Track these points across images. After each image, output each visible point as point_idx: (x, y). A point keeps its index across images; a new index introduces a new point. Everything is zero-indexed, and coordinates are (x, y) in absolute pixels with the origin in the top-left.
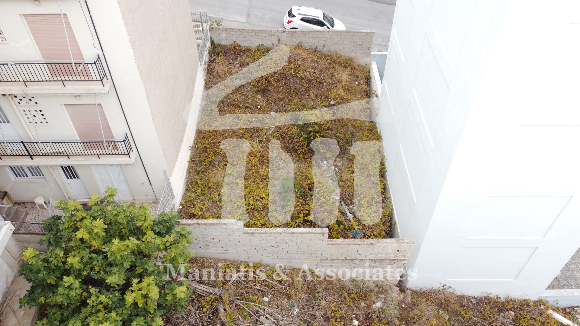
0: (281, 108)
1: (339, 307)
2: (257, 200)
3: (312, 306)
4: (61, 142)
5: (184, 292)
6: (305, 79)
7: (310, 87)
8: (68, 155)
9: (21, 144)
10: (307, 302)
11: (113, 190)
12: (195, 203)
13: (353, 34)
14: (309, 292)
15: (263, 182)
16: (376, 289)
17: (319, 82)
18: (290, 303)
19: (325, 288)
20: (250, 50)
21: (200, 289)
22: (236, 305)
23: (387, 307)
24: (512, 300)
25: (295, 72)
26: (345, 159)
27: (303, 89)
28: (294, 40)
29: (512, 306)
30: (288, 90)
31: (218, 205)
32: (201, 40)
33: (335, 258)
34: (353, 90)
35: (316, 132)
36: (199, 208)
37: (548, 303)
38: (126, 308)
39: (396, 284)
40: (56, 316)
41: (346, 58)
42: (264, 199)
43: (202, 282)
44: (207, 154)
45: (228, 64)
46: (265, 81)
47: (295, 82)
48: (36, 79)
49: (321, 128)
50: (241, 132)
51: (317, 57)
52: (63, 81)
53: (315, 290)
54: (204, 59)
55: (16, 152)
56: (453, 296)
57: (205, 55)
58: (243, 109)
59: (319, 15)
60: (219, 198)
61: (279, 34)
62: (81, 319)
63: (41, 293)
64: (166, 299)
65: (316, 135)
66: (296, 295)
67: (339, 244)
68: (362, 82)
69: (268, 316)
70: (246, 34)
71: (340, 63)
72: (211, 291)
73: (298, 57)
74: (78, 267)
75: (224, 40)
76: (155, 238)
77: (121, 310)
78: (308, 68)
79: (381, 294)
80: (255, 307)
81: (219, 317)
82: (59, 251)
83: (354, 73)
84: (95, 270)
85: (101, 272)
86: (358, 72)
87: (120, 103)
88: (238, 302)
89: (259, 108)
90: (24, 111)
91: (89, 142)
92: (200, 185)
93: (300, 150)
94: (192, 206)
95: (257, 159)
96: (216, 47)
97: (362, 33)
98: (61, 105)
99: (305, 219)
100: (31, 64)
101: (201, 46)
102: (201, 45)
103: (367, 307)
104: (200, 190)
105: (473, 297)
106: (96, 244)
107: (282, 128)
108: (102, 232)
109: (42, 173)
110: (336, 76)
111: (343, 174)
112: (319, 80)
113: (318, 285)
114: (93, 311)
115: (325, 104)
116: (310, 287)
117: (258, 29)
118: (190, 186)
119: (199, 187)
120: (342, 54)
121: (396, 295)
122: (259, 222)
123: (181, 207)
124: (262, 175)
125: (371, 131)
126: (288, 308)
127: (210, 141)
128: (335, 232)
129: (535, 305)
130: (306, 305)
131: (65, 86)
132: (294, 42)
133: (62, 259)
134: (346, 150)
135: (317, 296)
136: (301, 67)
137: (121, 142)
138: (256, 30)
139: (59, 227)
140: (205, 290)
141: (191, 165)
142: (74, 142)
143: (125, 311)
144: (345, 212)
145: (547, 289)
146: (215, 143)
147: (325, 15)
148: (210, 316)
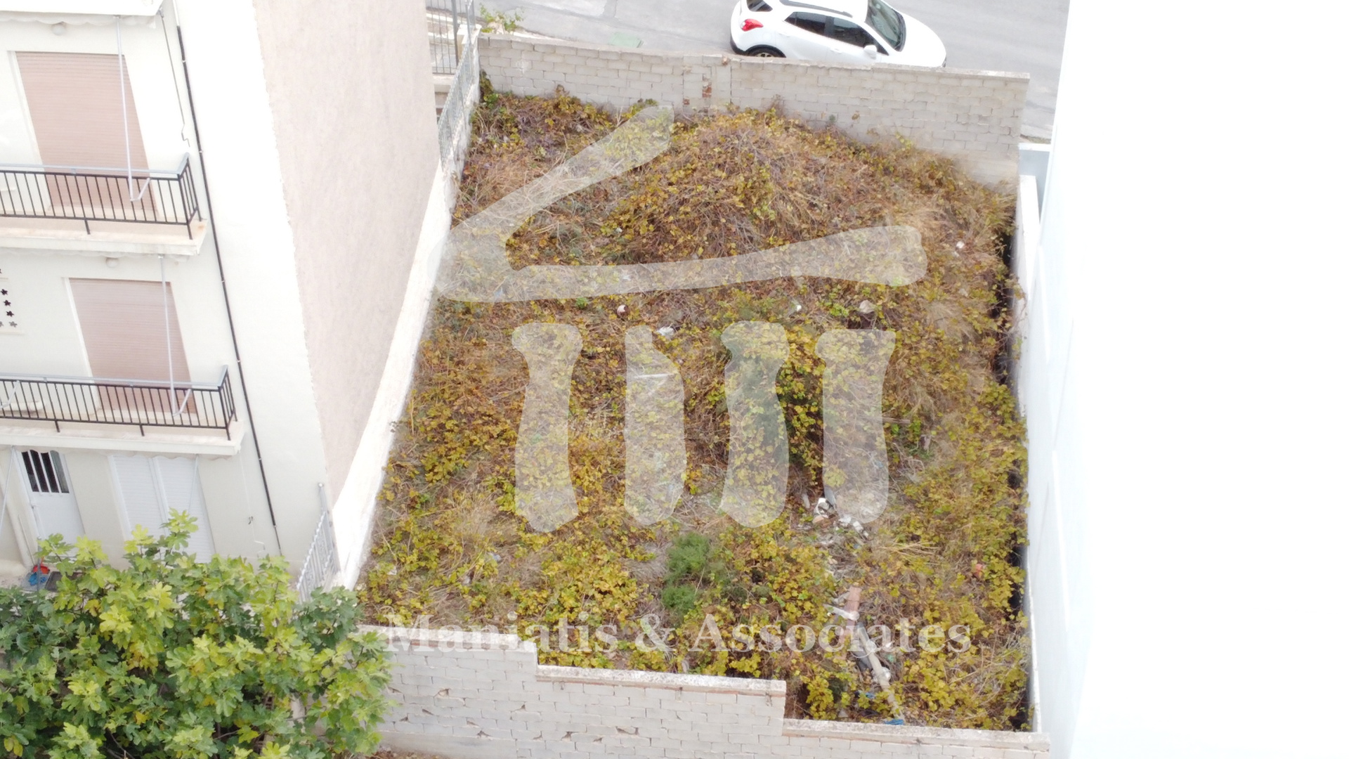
0: (694, 316)
2: (587, 597)
4: (47, 382)
6: (779, 225)
8: (57, 421)
11: (183, 521)
13: (954, 82)
15: (610, 545)
20: (609, 118)
25: (746, 201)
28: (758, 92)
31: (467, 606)
32: (452, 78)
34: (943, 270)
35: (795, 402)
36: (407, 607)
41: (929, 158)
42: (608, 595)
44: (442, 450)
45: (532, 161)
46: (648, 226)
47: (746, 234)
51: (830, 154)
52: (86, 219)
54: (455, 142)
57: (459, 129)
58: (568, 314)
60: (471, 582)
61: (707, 72)
65: (794, 411)
67: (819, 736)
68: (978, 241)
70: (602, 64)
71: (907, 175)
73: (763, 152)
74: (95, 708)
75: (525, 79)
78: (792, 190)
82: (43, 665)
83: (954, 213)
84: (136, 720)
85: (151, 727)
86: (969, 206)
87: (224, 284)
89: (622, 314)
91: (124, 387)
92: (415, 540)
95: (600, 475)
96: (495, 102)
98: (63, 279)
99: (732, 669)
101: (450, 95)
102: (451, 91)
104: (414, 557)
106: (145, 650)
107: (689, 381)
108: (166, 620)
111: (875, 543)
115: (840, 311)
117: (638, 50)
118: (385, 544)
119: (412, 547)
120: (920, 146)
122: (587, 662)
125: (995, 409)
127: (455, 408)
131: (89, 233)
132: (757, 98)
134: (899, 466)
136: (771, 185)
137: (210, 391)
138: (632, 54)
141: (392, 480)
142: (81, 384)
144: (865, 661)
146: (472, 415)
147: (878, 8)
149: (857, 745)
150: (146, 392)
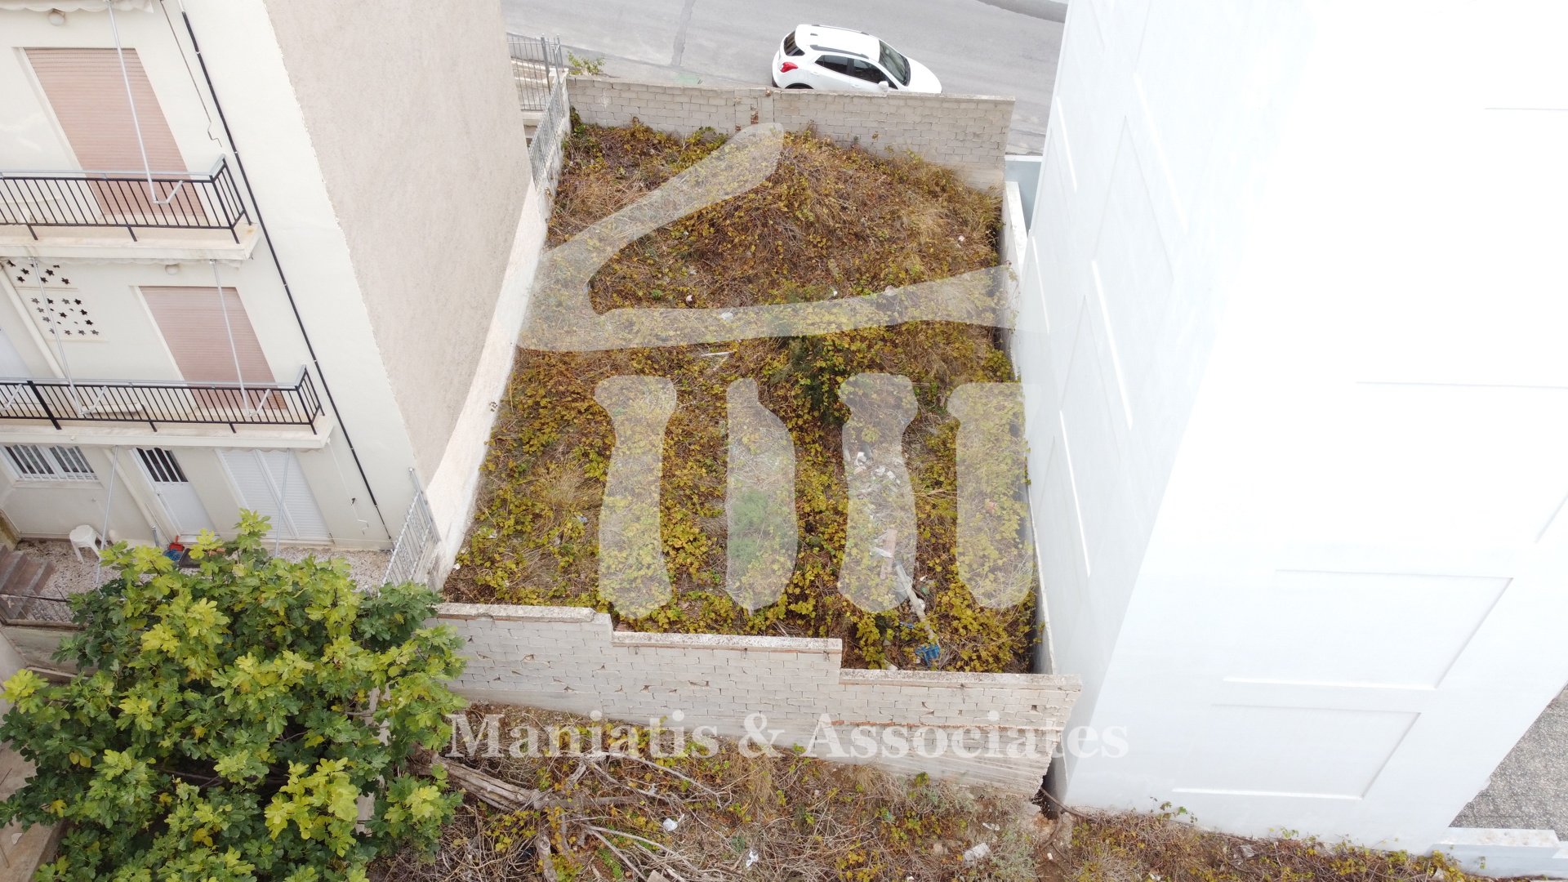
0: (749, 302)
1: (868, 854)
3: (796, 847)
4: (133, 387)
5: (432, 803)
6: (817, 225)
7: (830, 247)
8: (151, 422)
9: (28, 388)
10: (783, 837)
11: (260, 519)
12: (497, 557)
13: (955, 106)
14: (791, 810)
15: (683, 505)
16: (978, 808)
17: (856, 235)
18: (734, 837)
19: (836, 801)
20: (676, 143)
21: (491, 792)
22: (588, 837)
23: (1003, 858)
24: (1353, 853)
25: (790, 205)
26: (918, 446)
27: (811, 252)
28: (795, 118)
29: (1353, 870)
30: (769, 255)
31: (557, 565)
32: (544, 113)
33: (863, 720)
34: (949, 259)
35: (836, 374)
36: (505, 570)
37: (1454, 864)
38: (271, 842)
39: (1033, 797)
40: (89, 853)
41: (934, 169)
42: (681, 551)
43: (500, 772)
44: (537, 425)
45: (613, 179)
46: (709, 229)
47: (791, 234)
48: (60, 220)
49: (852, 361)
50: (635, 365)
51: (856, 167)
52: (129, 227)
53: (806, 805)
54: (548, 164)
55: (15, 407)
56: (1191, 835)
57: (552, 153)
58: (645, 304)
59: (867, 49)
60: (561, 544)
61: (753, 102)
62: (150, 866)
63: (56, 789)
64: (386, 817)
65: (836, 381)
66: (754, 815)
67: (872, 684)
68: (976, 235)
69: (671, 872)
70: (667, 98)
71: (918, 183)
72: (521, 798)
73: (802, 165)
74: (147, 727)
75: (607, 113)
76: (357, 655)
77: (257, 844)
78: (826, 195)
79: (989, 823)
80: (639, 846)
81: (538, 871)
82: (101, 679)
83: (956, 213)
84: (194, 735)
85: (210, 741)
86: (967, 207)
87: (285, 288)
88: (593, 830)
90: (35, 301)
91: (207, 389)
92: (512, 506)
93: (791, 419)
94: (488, 564)
95: (672, 443)
96: (584, 132)
97: (979, 102)
98: (132, 287)
99: (792, 611)
100: (45, 179)
101: (539, 129)
102: (539, 126)
103: (948, 857)
104: (512, 522)
105: (1245, 840)
106: (196, 666)
107: (746, 358)
108: (214, 635)
109: (87, 464)
110: (905, 219)
112: (857, 229)
113: (817, 792)
114: (182, 846)
116: (794, 795)
117: (697, 86)
118: (486, 511)
119: (510, 513)
120: (926, 160)
121: (1032, 827)
122: (663, 614)
123: (458, 567)
124: (682, 484)
125: (995, 371)
126: (729, 851)
127: (549, 387)
128: (871, 649)
129: (1418, 868)
130: (780, 846)
131: (135, 240)
132: (798, 123)
133: (109, 703)
134: (921, 421)
135: (810, 820)
136: (809, 192)
137: (289, 390)
138: (693, 89)
139: (109, 615)
140: (505, 793)
141: (493, 452)
142: (166, 388)
143: (267, 850)
145: (1453, 825)
146: (563, 393)
147: (887, 52)
148: (513, 864)
149: (907, 690)
150: (229, 393)
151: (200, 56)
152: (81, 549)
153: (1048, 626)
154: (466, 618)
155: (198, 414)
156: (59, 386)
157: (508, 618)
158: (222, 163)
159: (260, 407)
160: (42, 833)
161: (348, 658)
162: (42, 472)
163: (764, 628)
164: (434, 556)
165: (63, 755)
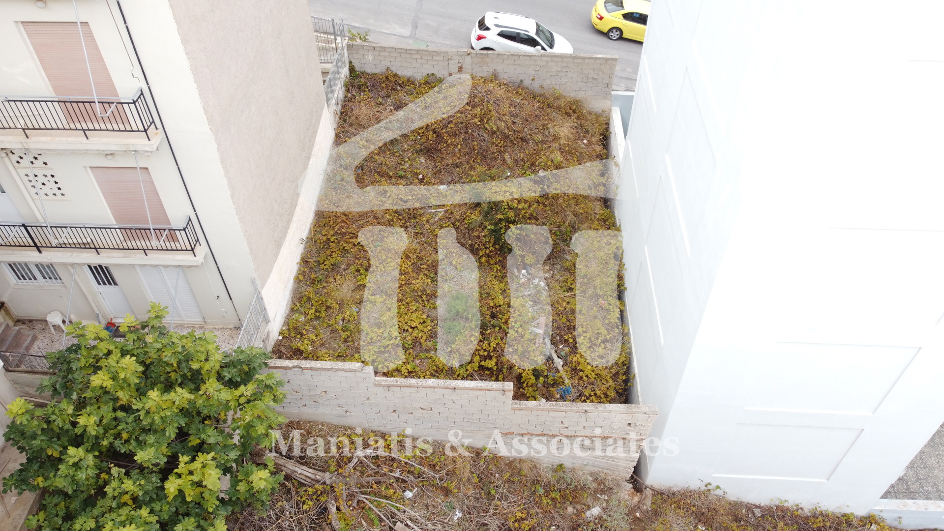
0: (457, 179)
1: (528, 513)
2: (404, 330)
3: (484, 508)
4: (86, 228)
5: (265, 480)
6: (498, 133)
7: (506, 146)
8: (96, 249)
9: (22, 228)
10: (477, 502)
11: (162, 308)
12: (304, 332)
13: (581, 61)
14: (481, 486)
15: (416, 301)
16: (594, 485)
17: (521, 139)
18: (447, 502)
19: (509, 481)
20: (413, 83)
21: (300, 474)
22: (359, 501)
23: (610, 516)
24: (822, 514)
25: (481, 121)
26: (559, 267)
27: (494, 149)
28: (485, 68)
29: (822, 524)
30: (469, 151)
31: (340, 337)
32: (331, 65)
33: (525, 432)
34: (578, 154)
35: (510, 222)
36: (309, 340)
37: (883, 521)
38: (168, 503)
39: (628, 479)
40: (58, 509)
41: (569, 99)
42: (415, 329)
43: (306, 462)
44: (329, 252)
45: (375, 104)
46: (433, 135)
47: (482, 138)
48: (42, 126)
49: (519, 215)
50: (388, 217)
51: (521, 98)
52: (84, 130)
53: (490, 483)
54: (336, 95)
55: (15, 239)
56: (723, 502)
57: (338, 89)
58: (394, 180)
59: (528, 27)
60: (343, 324)
61: (460, 58)
62: (95, 517)
63: (38, 470)
64: (237, 489)
65: (509, 227)
66: (459, 489)
67: (531, 410)
68: (594, 140)
69: (409, 522)
70: (408, 56)
71: (559, 108)
72: (318, 478)
73: (489, 96)
74: (94, 433)
75: (371, 64)
76: (220, 390)
77: (159, 504)
78: (504, 115)
79: (600, 494)
80: (390, 507)
81: (329, 521)
82: (65, 404)
83: (581, 126)
84: (121, 438)
85: (132, 441)
86: (588, 123)
87: (179, 168)
88: (362, 497)
89: (421, 179)
90: (27, 175)
91: (130, 229)
92: (313, 302)
93: (482, 249)
94: (299, 336)
95: (410, 263)
96: (357, 76)
97: (596, 59)
98: (85, 167)
99: (482, 366)
100: (33, 101)
101: (330, 74)
102: (331, 72)
103: (576, 515)
104: (313, 311)
105: (756, 506)
106: (123, 396)
107: (455, 213)
108: (134, 378)
109: (57, 274)
110: (551, 129)
111: (552, 293)
112: (522, 135)
113: (497, 475)
114: (114, 505)
115: (529, 175)
116: (483, 477)
117: (426, 49)
118: (298, 304)
119: (312, 305)
120: (564, 94)
121: (627, 497)
122: (404, 367)
123: (280, 338)
124: (416, 289)
125: (605, 222)
126: (444, 510)
127: (336, 230)
128: (530, 389)
129: (861, 524)
130: (475, 507)
131: (87, 139)
132: (485, 71)
133: (71, 418)
134: (560, 252)
135: (493, 492)
136: (493, 113)
137: (179, 230)
138: (423, 50)
139: (71, 366)
140: (309, 475)
141: (302, 269)
142: (105, 228)
143: (166, 508)
145: (882, 497)
146: (345, 233)
147: (541, 29)
148: (314, 518)
149: (552, 414)
150: (143, 232)
151: (127, 27)
152: (54, 326)
153: (637, 376)
154: (286, 368)
155: (124, 244)
156: (41, 227)
157: (311, 369)
158: (140, 92)
159: (162, 240)
160: (30, 497)
161: (215, 392)
162: (30, 279)
163: (465, 376)
164: (266, 331)
165: (42, 450)
